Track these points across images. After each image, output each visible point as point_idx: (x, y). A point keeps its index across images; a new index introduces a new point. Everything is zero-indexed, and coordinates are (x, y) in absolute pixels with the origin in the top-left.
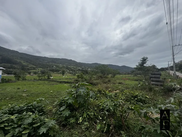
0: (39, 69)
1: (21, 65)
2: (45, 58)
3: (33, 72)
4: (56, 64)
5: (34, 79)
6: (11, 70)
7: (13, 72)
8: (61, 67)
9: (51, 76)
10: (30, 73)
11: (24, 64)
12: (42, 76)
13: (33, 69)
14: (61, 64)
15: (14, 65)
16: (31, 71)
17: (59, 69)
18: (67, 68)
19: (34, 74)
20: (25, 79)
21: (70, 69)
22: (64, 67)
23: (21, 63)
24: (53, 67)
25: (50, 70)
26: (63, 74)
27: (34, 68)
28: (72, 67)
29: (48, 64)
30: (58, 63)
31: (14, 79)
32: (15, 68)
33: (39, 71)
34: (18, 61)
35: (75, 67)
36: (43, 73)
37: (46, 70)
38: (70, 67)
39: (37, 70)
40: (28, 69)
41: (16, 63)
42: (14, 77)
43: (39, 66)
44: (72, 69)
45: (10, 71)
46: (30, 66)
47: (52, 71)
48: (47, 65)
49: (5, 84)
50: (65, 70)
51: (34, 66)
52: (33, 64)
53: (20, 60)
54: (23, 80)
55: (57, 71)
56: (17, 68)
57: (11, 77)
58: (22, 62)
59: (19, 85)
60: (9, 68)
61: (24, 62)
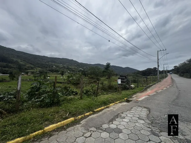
0: (37, 69)
1: (18, 64)
2: (44, 58)
3: (31, 72)
4: (56, 64)
6: (7, 69)
7: (9, 72)
8: (62, 67)
10: (27, 73)
11: (22, 63)
13: (30, 68)
14: (61, 64)
15: (10, 64)
16: (28, 70)
17: (59, 69)
18: (68, 69)
19: (32, 74)
21: (70, 70)
22: (64, 67)
23: (18, 62)
24: (53, 67)
25: (49, 70)
26: (62, 75)
27: (32, 67)
28: (74, 67)
29: (47, 63)
30: (58, 63)
31: (8, 79)
32: (11, 67)
33: (37, 71)
34: (15, 59)
35: (76, 68)
36: (41, 73)
37: (44, 70)
38: (70, 67)
39: (35, 70)
40: (26, 69)
41: (12, 62)
42: (8, 76)
43: (37, 66)
44: (73, 69)
45: (5, 70)
46: (27, 65)
47: (51, 71)
48: (46, 65)
50: (65, 70)
51: (33, 66)
52: (31, 64)
53: (16, 59)
55: (57, 71)
56: (14, 67)
57: (6, 76)
58: (19, 61)
60: (4, 67)
61: (21, 61)
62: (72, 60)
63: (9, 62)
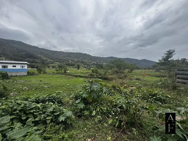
0: (56, 63)
1: (41, 59)
3: (52, 66)
4: (71, 58)
5: (53, 73)
6: (34, 64)
7: (36, 66)
8: (76, 61)
9: (67, 70)
10: (49, 67)
11: (44, 58)
12: (59, 70)
13: (51, 63)
14: (76, 58)
15: (36, 60)
16: (50, 65)
17: (75, 63)
18: (82, 62)
19: (53, 68)
20: (46, 73)
21: (84, 63)
22: (79, 61)
23: (41, 58)
24: (69, 61)
25: (66, 64)
26: (78, 68)
27: (52, 62)
28: (87, 61)
29: (64, 58)
30: (73, 58)
31: (36, 72)
32: (37, 63)
33: (56, 65)
34: (39, 56)
35: (90, 61)
36: (60, 67)
37: (62, 64)
38: (84, 61)
40: (48, 64)
42: (36, 70)
43: (56, 61)
44: (87, 63)
45: (33, 65)
46: (49, 60)
47: (68, 65)
48: (63, 59)
49: (30, 76)
50: (80, 64)
51: (53, 61)
52: (51, 59)
54: (44, 73)
55: (73, 65)
56: (38, 62)
57: (34, 70)
58: (42, 56)
59: (41, 77)
60: (32, 62)
61: (44, 57)
62: (86, 54)
63: (35, 58)
